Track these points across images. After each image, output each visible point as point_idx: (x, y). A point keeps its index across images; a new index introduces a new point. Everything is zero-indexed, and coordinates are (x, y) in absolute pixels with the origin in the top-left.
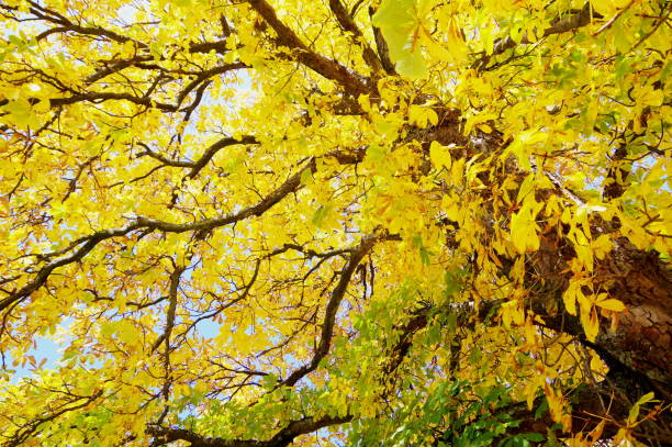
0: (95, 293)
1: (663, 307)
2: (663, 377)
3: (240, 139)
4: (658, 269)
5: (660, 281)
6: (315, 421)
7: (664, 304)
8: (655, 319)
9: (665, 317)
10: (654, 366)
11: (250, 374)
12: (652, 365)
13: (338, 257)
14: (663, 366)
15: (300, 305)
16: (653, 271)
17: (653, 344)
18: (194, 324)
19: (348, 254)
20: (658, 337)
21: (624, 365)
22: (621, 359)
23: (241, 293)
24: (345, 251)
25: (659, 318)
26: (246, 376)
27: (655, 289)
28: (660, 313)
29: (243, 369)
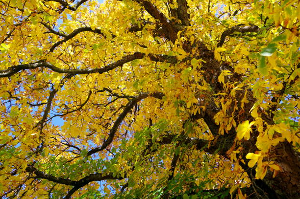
0: (10, 94)
1: (289, 166)
2: (282, 194)
3: (94, 29)
4: (291, 149)
5: (291, 154)
6: (103, 176)
7: (290, 164)
8: (286, 169)
9: (290, 170)
10: (280, 188)
11: (69, 146)
12: (279, 188)
13: (126, 99)
14: (284, 189)
15: (101, 117)
16: (289, 149)
17: (282, 180)
18: (51, 118)
19: (131, 99)
20: (285, 177)
21: (267, 185)
22: (267, 183)
23: (78, 107)
24: (131, 97)
25: (287, 169)
26: (66, 146)
27: (288, 157)
28: (288, 168)
29: (65, 143)
